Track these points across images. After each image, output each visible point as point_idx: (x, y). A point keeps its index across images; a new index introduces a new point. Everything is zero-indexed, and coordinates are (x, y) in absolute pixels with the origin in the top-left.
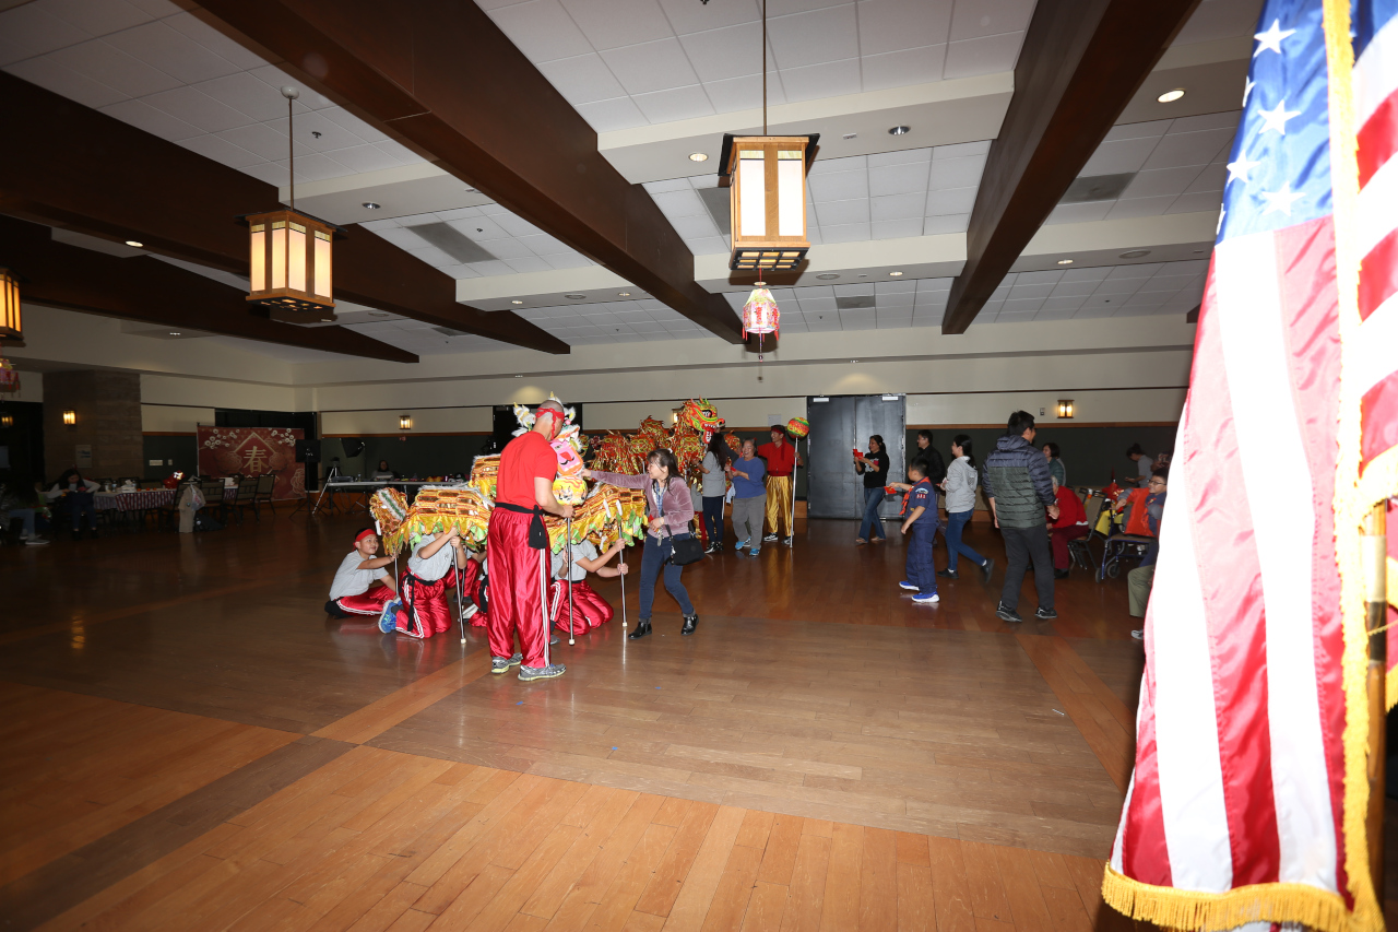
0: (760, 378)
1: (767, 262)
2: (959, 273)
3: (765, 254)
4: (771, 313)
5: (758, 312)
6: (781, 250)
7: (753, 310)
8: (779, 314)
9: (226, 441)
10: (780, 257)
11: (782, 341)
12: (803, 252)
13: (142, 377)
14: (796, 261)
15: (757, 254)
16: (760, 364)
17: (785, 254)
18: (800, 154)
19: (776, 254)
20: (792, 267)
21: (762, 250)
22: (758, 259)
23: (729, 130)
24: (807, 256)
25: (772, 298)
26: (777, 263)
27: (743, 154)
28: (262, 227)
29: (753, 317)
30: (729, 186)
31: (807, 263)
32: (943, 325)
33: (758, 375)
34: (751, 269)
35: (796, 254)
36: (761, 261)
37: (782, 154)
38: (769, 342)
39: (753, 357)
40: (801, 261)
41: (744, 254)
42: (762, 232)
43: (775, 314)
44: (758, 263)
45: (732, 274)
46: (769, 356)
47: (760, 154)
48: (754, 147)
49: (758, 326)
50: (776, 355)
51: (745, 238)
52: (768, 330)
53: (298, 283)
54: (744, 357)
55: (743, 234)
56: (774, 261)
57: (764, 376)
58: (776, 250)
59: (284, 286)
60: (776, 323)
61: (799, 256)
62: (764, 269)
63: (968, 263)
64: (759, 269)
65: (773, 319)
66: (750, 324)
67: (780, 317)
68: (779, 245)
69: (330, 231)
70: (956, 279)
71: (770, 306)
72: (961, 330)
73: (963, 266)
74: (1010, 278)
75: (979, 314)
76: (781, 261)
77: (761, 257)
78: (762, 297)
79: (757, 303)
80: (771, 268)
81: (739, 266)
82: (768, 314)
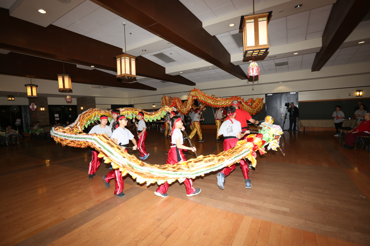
0: (253, 89)
1: (255, 54)
2: (318, 51)
3: (255, 51)
5: (253, 69)
6: (260, 50)
7: (251, 69)
8: (259, 69)
10: (260, 52)
11: (259, 78)
12: (267, 49)
13: (96, 98)
14: (265, 52)
15: (252, 52)
16: (253, 85)
17: (261, 51)
18: (265, 19)
20: (263, 54)
21: (253, 50)
22: (252, 53)
23: (243, 15)
24: (268, 51)
25: (257, 65)
26: (258, 54)
27: (247, 21)
28: (119, 59)
29: (251, 71)
30: (242, 32)
31: (268, 53)
32: (312, 69)
34: (250, 56)
35: (265, 50)
37: (259, 19)
38: (256, 78)
39: (251, 83)
40: (266, 53)
41: (248, 52)
42: (253, 44)
43: (258, 69)
44: (252, 54)
45: (244, 59)
46: (256, 82)
47: (253, 20)
48: (251, 19)
49: (253, 73)
50: (258, 82)
51: (248, 47)
52: (256, 75)
53: (128, 72)
54: (248, 83)
58: (258, 50)
59: (125, 73)
60: (258, 72)
61: (266, 51)
62: (254, 56)
63: (322, 48)
64: (253, 56)
65: (257, 71)
66: (250, 73)
67: (260, 70)
68: (259, 48)
69: (135, 58)
70: (317, 53)
71: (256, 67)
72: (319, 70)
73: (320, 49)
74: (338, 50)
75: (326, 64)
76: (260, 53)
77: (253, 52)
78: (254, 64)
79: (253, 67)
80: (256, 56)
81: (246, 56)
82: (256, 69)
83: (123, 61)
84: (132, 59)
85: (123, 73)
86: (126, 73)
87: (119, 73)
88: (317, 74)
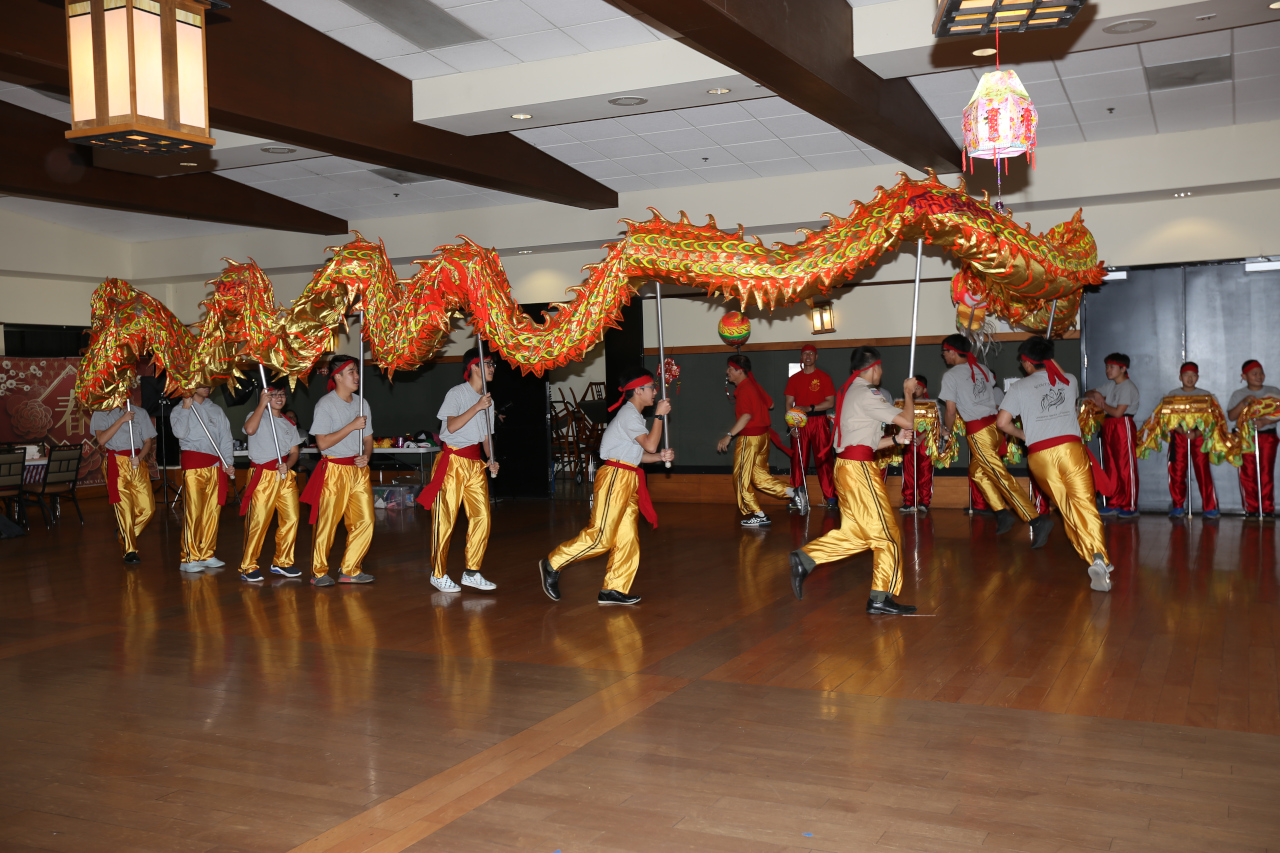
1: (1009, 17)
3: (1008, 2)
4: (1017, 115)
5: (992, 118)
7: (982, 114)
8: (1034, 118)
9: (25, 381)
10: (1038, 3)
11: (1037, 173)
14: (1071, 7)
20: (1062, 21)
22: (993, 11)
25: (1021, 89)
26: (1031, 16)
29: (982, 129)
34: (976, 33)
36: (998, 15)
38: (1017, 172)
41: (966, 5)
43: (1026, 118)
44: (991, 17)
45: (938, 41)
49: (991, 145)
52: (1014, 152)
56: (1024, 12)
59: (127, 111)
60: (1027, 138)
62: (1005, 31)
64: (993, 31)
65: (1023, 130)
66: (977, 142)
67: (1039, 125)
69: (202, 8)
71: (1016, 104)
76: (1038, 11)
77: (998, 7)
78: (1001, 88)
79: (991, 100)
80: (1018, 28)
81: (952, 29)
82: (1012, 119)
83: (115, 23)
84: (180, 14)
85: (118, 106)
86: (140, 112)
87: (83, 107)
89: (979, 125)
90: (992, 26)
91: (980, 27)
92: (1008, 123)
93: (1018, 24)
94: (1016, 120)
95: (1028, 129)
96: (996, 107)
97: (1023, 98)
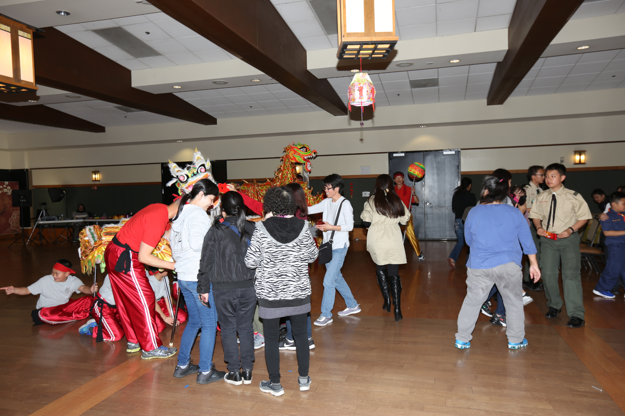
0: (362, 140)
1: (365, 53)
2: (501, 59)
3: (365, 46)
4: (369, 90)
5: (361, 90)
6: (376, 43)
7: (356, 89)
8: (375, 92)
10: (376, 48)
11: (377, 112)
12: (393, 44)
14: (387, 51)
15: (358, 47)
16: (361, 129)
17: (380, 46)
19: (372, 46)
20: (384, 56)
21: (362, 44)
22: (359, 50)
24: (396, 47)
25: (370, 80)
26: (373, 53)
29: (357, 94)
31: (395, 53)
32: (488, 98)
33: (360, 138)
34: (353, 58)
35: (387, 46)
36: (361, 52)
38: (367, 112)
39: (356, 124)
40: (391, 52)
41: (349, 47)
42: (362, 29)
43: (372, 91)
44: (358, 53)
45: (339, 63)
46: (368, 123)
49: (360, 100)
50: (373, 122)
51: (350, 35)
52: (367, 104)
54: (350, 124)
55: (348, 31)
56: (371, 52)
57: (364, 138)
58: (372, 43)
60: (373, 99)
61: (390, 47)
62: (363, 58)
63: (509, 52)
64: (359, 58)
65: (371, 96)
66: (354, 99)
67: (377, 94)
68: (375, 39)
69: (31, 31)
70: (499, 63)
71: (369, 86)
72: (501, 102)
73: (505, 54)
74: (540, 61)
75: (516, 89)
76: (376, 52)
77: (361, 49)
78: (363, 79)
79: (360, 83)
80: (368, 58)
81: (344, 56)
82: (367, 91)
84: (20, 33)
88: (498, 111)
89: (356, 93)
90: (359, 56)
91: (354, 56)
92: (366, 93)
93: (368, 56)
94: (369, 92)
95: (373, 96)
96: (362, 86)
97: (371, 83)
